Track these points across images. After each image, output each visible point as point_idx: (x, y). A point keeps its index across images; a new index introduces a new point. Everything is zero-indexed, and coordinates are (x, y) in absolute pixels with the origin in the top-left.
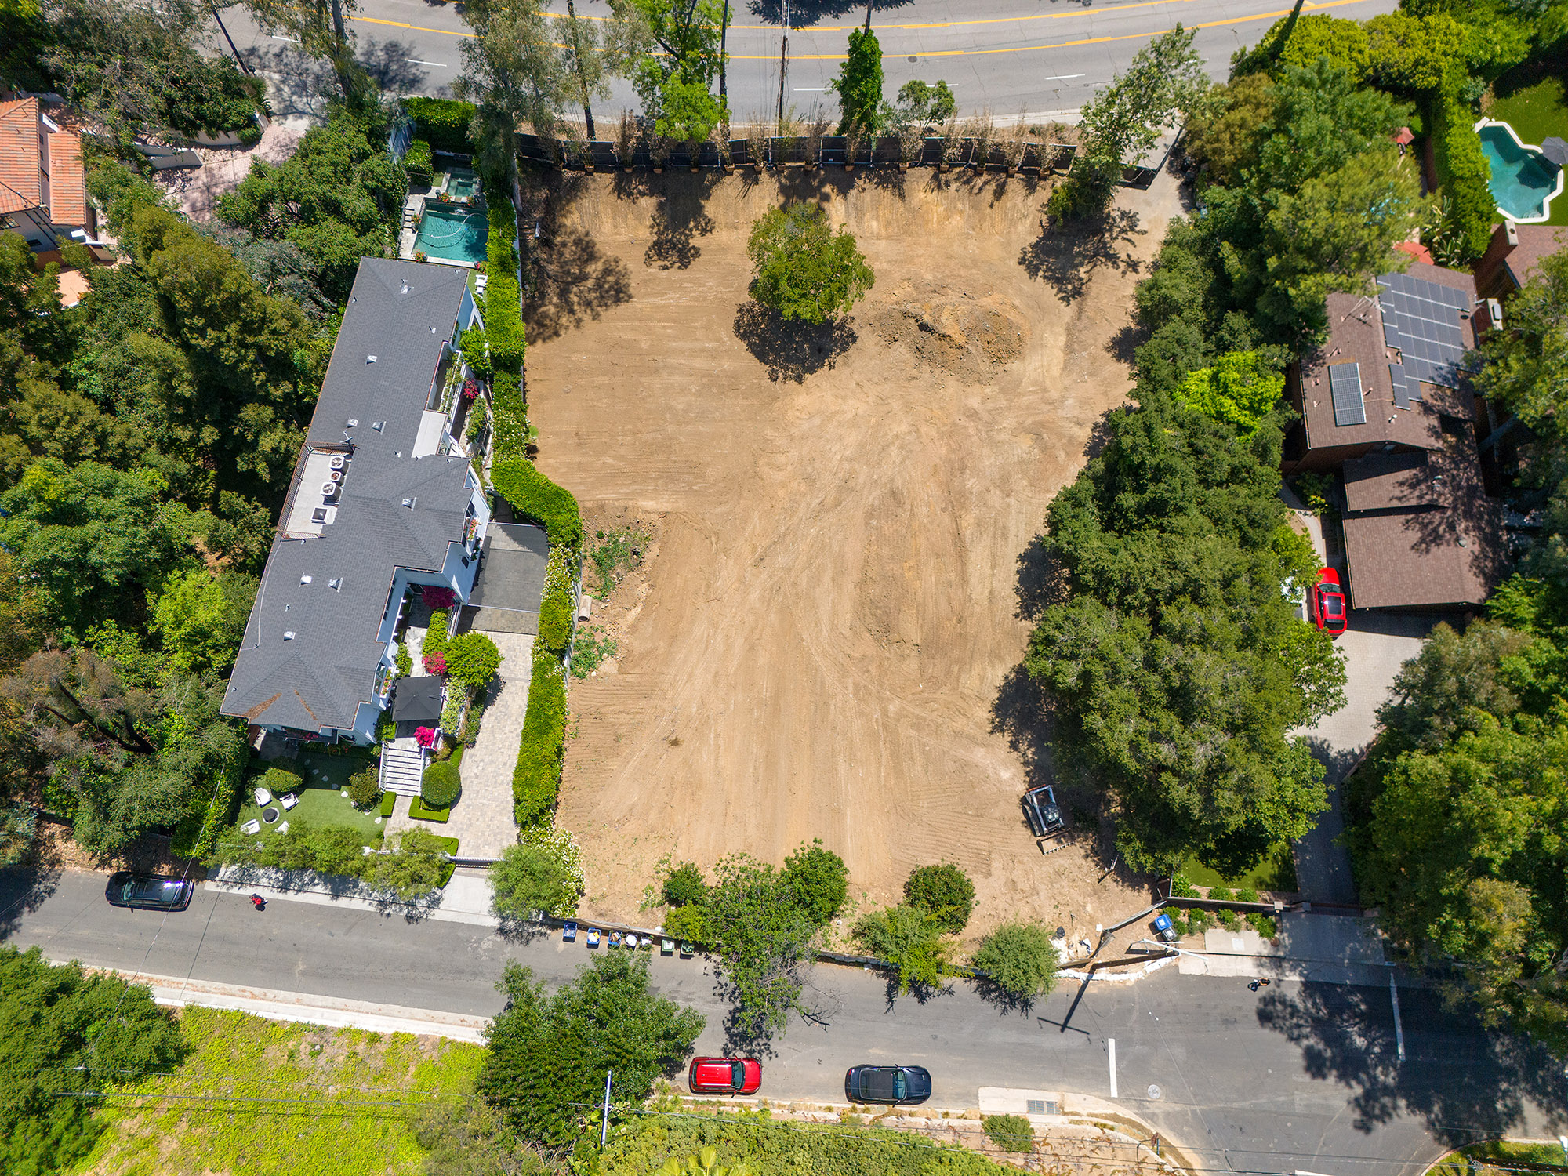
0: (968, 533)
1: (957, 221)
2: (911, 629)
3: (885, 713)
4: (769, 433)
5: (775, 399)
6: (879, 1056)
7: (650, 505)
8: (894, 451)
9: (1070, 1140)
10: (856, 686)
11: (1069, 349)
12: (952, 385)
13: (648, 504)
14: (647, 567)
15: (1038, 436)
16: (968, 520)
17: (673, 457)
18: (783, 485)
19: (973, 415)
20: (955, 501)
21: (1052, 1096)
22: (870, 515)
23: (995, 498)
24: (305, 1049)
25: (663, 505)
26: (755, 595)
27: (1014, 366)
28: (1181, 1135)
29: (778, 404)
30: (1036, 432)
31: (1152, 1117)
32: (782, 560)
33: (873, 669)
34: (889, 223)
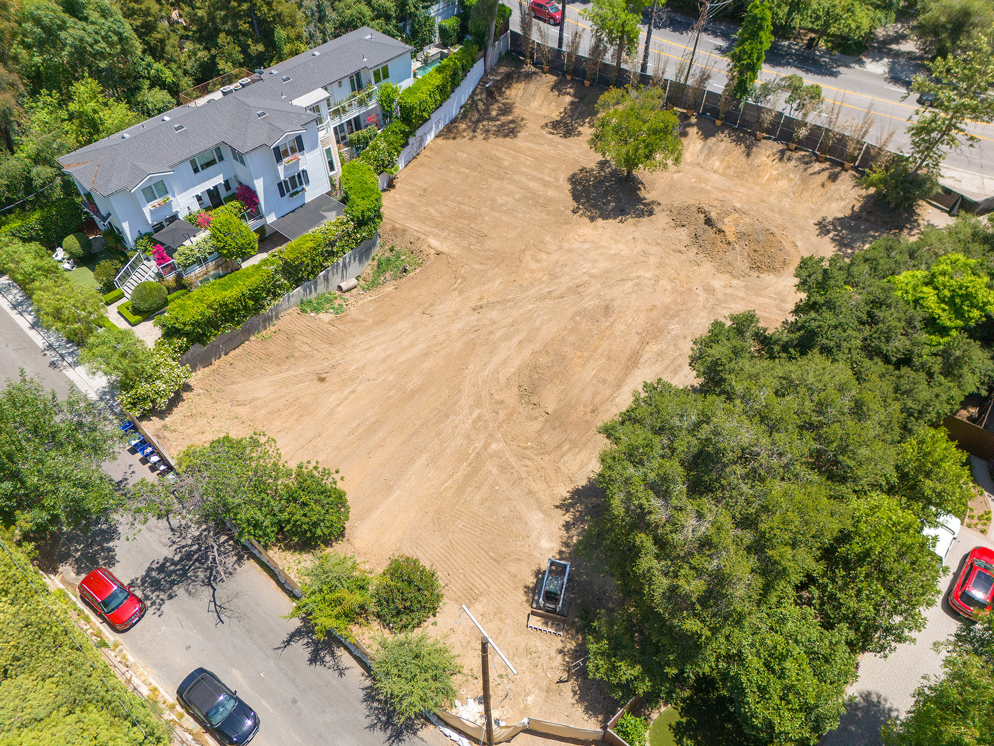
0: (645, 356)
1: (783, 184)
2: (550, 399)
3: (486, 446)
4: (547, 239)
5: (567, 223)
8: (629, 284)
10: (480, 417)
12: (707, 267)
13: (435, 243)
14: (404, 280)
16: (652, 348)
17: (472, 225)
18: (532, 271)
19: (710, 290)
20: (652, 332)
22: (578, 313)
25: (443, 247)
26: (457, 326)
27: (767, 277)
29: (568, 227)
32: (494, 314)
33: (502, 414)
34: (729, 167)
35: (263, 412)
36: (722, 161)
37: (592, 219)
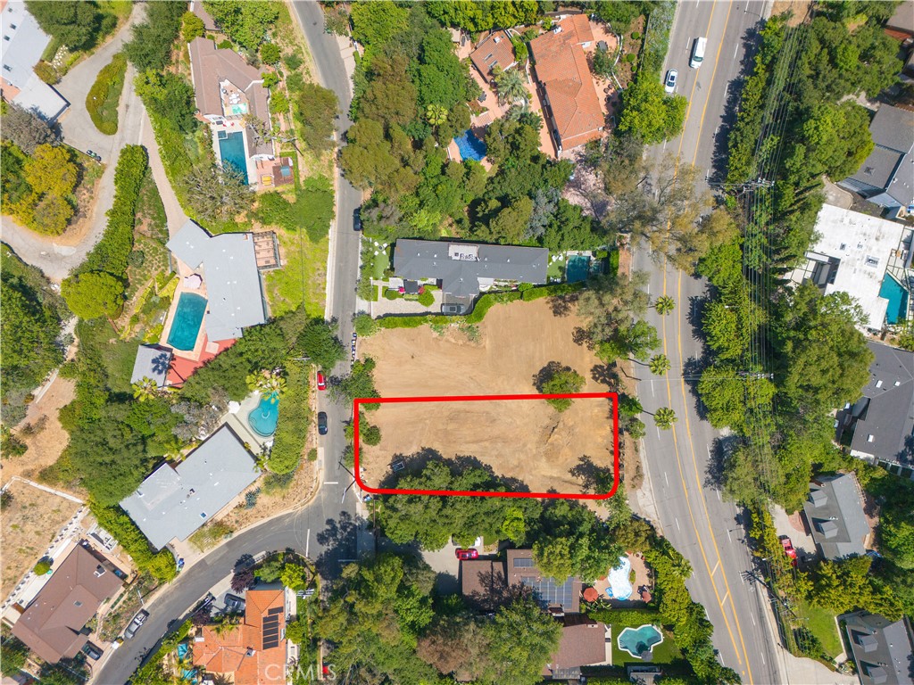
0: (482, 444)
1: (600, 440)
2: (451, 427)
3: (426, 419)
4: (514, 379)
5: (526, 380)
6: (329, 421)
7: (487, 342)
8: (510, 420)
9: (312, 471)
11: (551, 478)
12: (536, 438)
13: (488, 342)
14: (468, 343)
15: (517, 467)
16: (487, 444)
17: (504, 348)
18: (497, 384)
19: (525, 445)
20: (493, 440)
21: (323, 467)
22: (487, 413)
23: (495, 453)
24: (320, 272)
25: (487, 347)
26: (460, 378)
27: (544, 460)
28: (316, 500)
30: (519, 466)
31: (319, 493)
33: (439, 415)
34: (597, 416)
35: (391, 353)
36: (599, 412)
37: (534, 384)
